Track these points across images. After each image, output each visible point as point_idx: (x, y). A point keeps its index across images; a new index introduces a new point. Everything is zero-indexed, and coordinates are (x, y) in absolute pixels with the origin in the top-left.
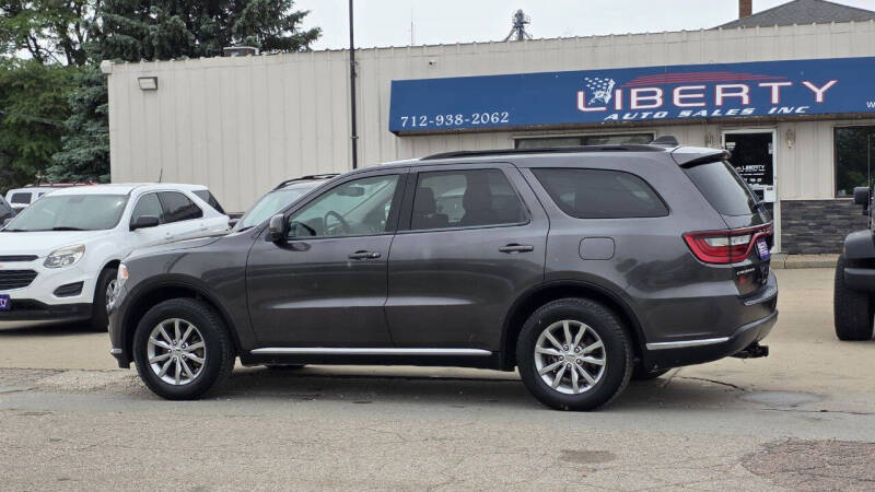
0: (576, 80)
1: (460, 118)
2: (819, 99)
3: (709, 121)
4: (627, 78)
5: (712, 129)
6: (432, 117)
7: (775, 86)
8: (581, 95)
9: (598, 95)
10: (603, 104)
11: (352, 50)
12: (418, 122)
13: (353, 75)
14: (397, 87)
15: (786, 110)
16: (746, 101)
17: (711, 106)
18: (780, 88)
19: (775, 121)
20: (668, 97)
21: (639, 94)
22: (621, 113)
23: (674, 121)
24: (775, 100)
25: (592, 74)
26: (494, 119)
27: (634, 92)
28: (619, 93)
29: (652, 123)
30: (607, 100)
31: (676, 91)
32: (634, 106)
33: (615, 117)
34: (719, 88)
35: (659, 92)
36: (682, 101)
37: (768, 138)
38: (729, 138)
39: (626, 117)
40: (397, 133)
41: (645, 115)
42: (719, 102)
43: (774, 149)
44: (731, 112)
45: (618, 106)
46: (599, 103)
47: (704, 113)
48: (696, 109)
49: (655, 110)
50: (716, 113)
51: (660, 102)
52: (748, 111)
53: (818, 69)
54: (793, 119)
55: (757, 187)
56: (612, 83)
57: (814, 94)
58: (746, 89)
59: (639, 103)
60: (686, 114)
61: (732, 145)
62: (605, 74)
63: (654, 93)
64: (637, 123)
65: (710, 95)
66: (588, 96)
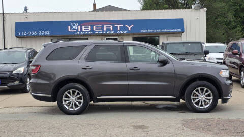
0: (68, 23)
1: (35, 33)
2: (130, 30)
3: (102, 35)
4: (81, 23)
5: (103, 37)
6: (27, 32)
7: (119, 26)
8: (69, 27)
9: (74, 27)
10: (75, 30)
11: (3, 13)
12: (24, 33)
13: (4, 20)
14: (17, 24)
15: (121, 32)
16: (112, 30)
17: (103, 31)
18: (120, 27)
19: (118, 35)
20: (92, 28)
21: (85, 27)
22: (80, 32)
23: (94, 35)
24: (119, 29)
25: (72, 22)
26: (45, 33)
27: (83, 27)
28: (79, 27)
29: (88, 35)
30: (76, 28)
31: (94, 27)
32: (83, 30)
33: (78, 33)
34: (105, 26)
35: (90, 27)
36: (96, 29)
38: (107, 39)
39: (81, 33)
40: (17, 37)
41: (86, 33)
42: (105, 30)
44: (108, 33)
45: (79, 30)
46: (74, 29)
47: (101, 33)
48: (99, 32)
49: (89, 32)
50: (104, 33)
51: (90, 30)
52: (112, 32)
54: (123, 34)
56: (77, 24)
57: (128, 28)
58: (112, 27)
59: (85, 30)
60: (97, 33)
62: (75, 22)
63: (88, 27)
64: (84, 35)
65: (103, 28)
66: (71, 27)
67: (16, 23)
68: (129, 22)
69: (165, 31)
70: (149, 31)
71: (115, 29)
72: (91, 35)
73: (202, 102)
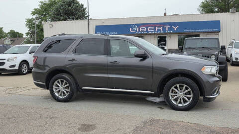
1: (108, 33)
2: (175, 30)
3: (155, 34)
4: (139, 25)
5: (155, 35)
7: (167, 27)
9: (134, 29)
11: (88, 20)
12: (100, 33)
16: (161, 30)
17: (155, 31)
19: (167, 34)
20: (147, 29)
24: (167, 30)
27: (141, 28)
28: (138, 28)
29: (144, 34)
31: (149, 28)
32: (141, 31)
33: (137, 33)
34: (156, 27)
35: (145, 28)
37: (166, 37)
38: (158, 37)
39: (139, 33)
43: (167, 39)
44: (159, 32)
45: (138, 31)
46: (134, 30)
52: (162, 32)
54: (170, 33)
55: (163, 46)
56: (137, 26)
58: (162, 28)
61: (159, 38)
62: (135, 25)
64: (141, 34)
65: (155, 29)
66: (132, 29)
67: (96, 26)
68: (175, 24)
69: (207, 30)
71: (164, 29)
72: (147, 34)
73: (181, 99)
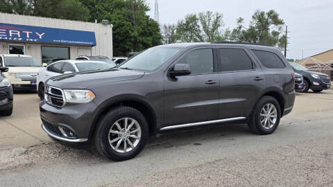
2: (40, 38)
5: (5, 43)
7: (28, 33)
15: (31, 40)
16: (19, 36)
17: (8, 36)
18: (29, 34)
24: (28, 36)
34: (10, 31)
37: (23, 47)
42: (11, 35)
43: (24, 51)
44: (15, 39)
47: (6, 38)
48: (4, 37)
50: (10, 39)
52: (20, 39)
53: (40, 30)
57: (39, 36)
58: (19, 32)
65: (8, 33)
70: (62, 41)
71: (23, 35)
